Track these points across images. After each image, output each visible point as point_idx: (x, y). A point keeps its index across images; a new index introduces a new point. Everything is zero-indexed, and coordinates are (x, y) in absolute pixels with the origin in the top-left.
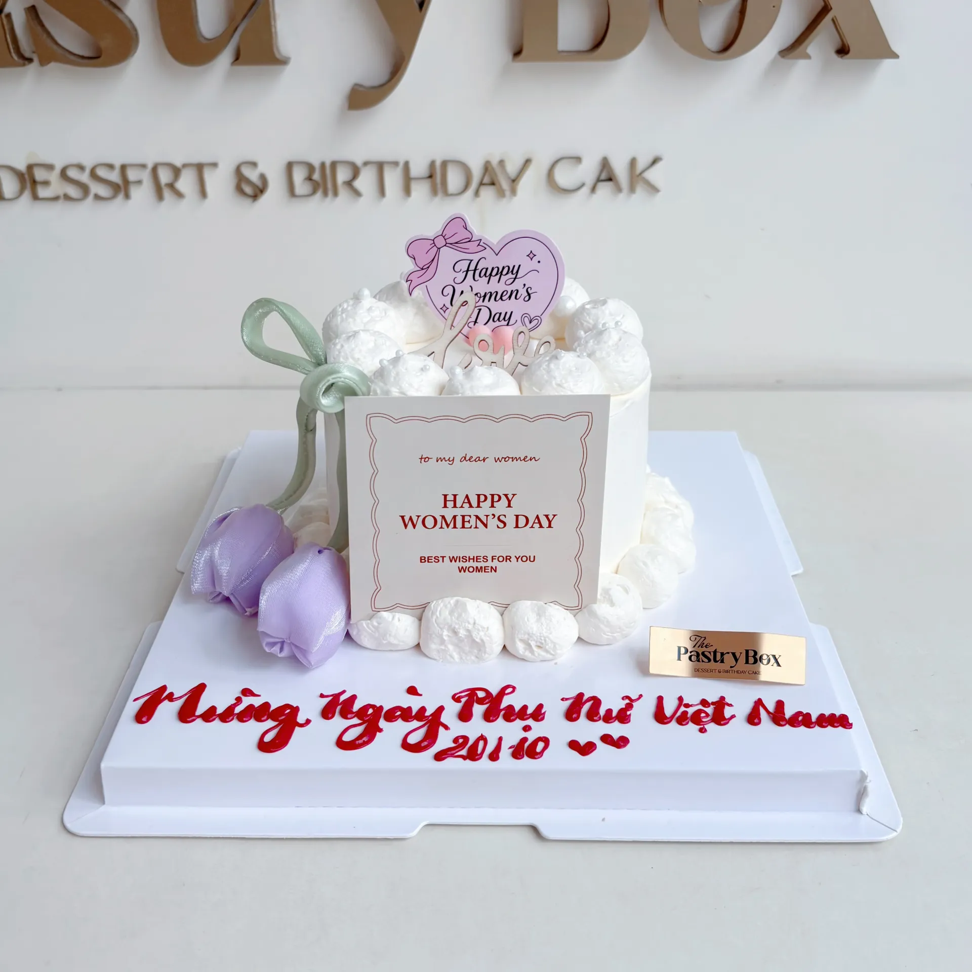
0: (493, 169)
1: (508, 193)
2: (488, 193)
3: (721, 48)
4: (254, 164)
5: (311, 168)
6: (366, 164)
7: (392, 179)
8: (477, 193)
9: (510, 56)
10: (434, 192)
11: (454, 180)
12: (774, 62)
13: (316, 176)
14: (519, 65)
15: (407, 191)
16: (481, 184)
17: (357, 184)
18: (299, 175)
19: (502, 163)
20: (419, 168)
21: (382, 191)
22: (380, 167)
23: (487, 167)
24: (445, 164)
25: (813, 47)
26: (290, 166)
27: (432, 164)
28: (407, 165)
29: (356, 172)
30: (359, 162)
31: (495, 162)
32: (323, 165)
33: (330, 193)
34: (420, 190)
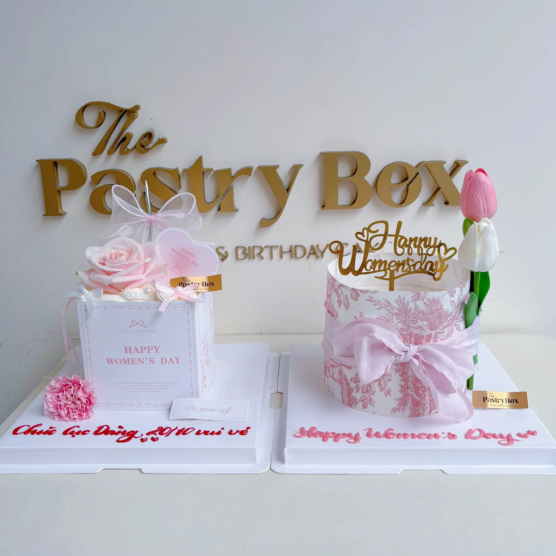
0: (314, 248)
1: (320, 257)
2: (312, 257)
3: (400, 203)
4: (223, 248)
5: (245, 248)
6: (266, 247)
7: (276, 253)
8: (308, 257)
9: (321, 208)
10: (292, 257)
11: (299, 252)
12: (421, 208)
13: (247, 252)
14: (324, 211)
15: (281, 257)
16: (310, 254)
17: (262, 254)
18: (240, 251)
19: (318, 246)
20: (286, 249)
21: (272, 258)
22: (271, 248)
23: (312, 248)
24: (296, 246)
25: (435, 202)
26: (237, 248)
27: (291, 246)
28: (281, 247)
29: (262, 250)
30: (263, 247)
31: (315, 246)
32: (249, 247)
33: (252, 258)
34: (286, 257)
